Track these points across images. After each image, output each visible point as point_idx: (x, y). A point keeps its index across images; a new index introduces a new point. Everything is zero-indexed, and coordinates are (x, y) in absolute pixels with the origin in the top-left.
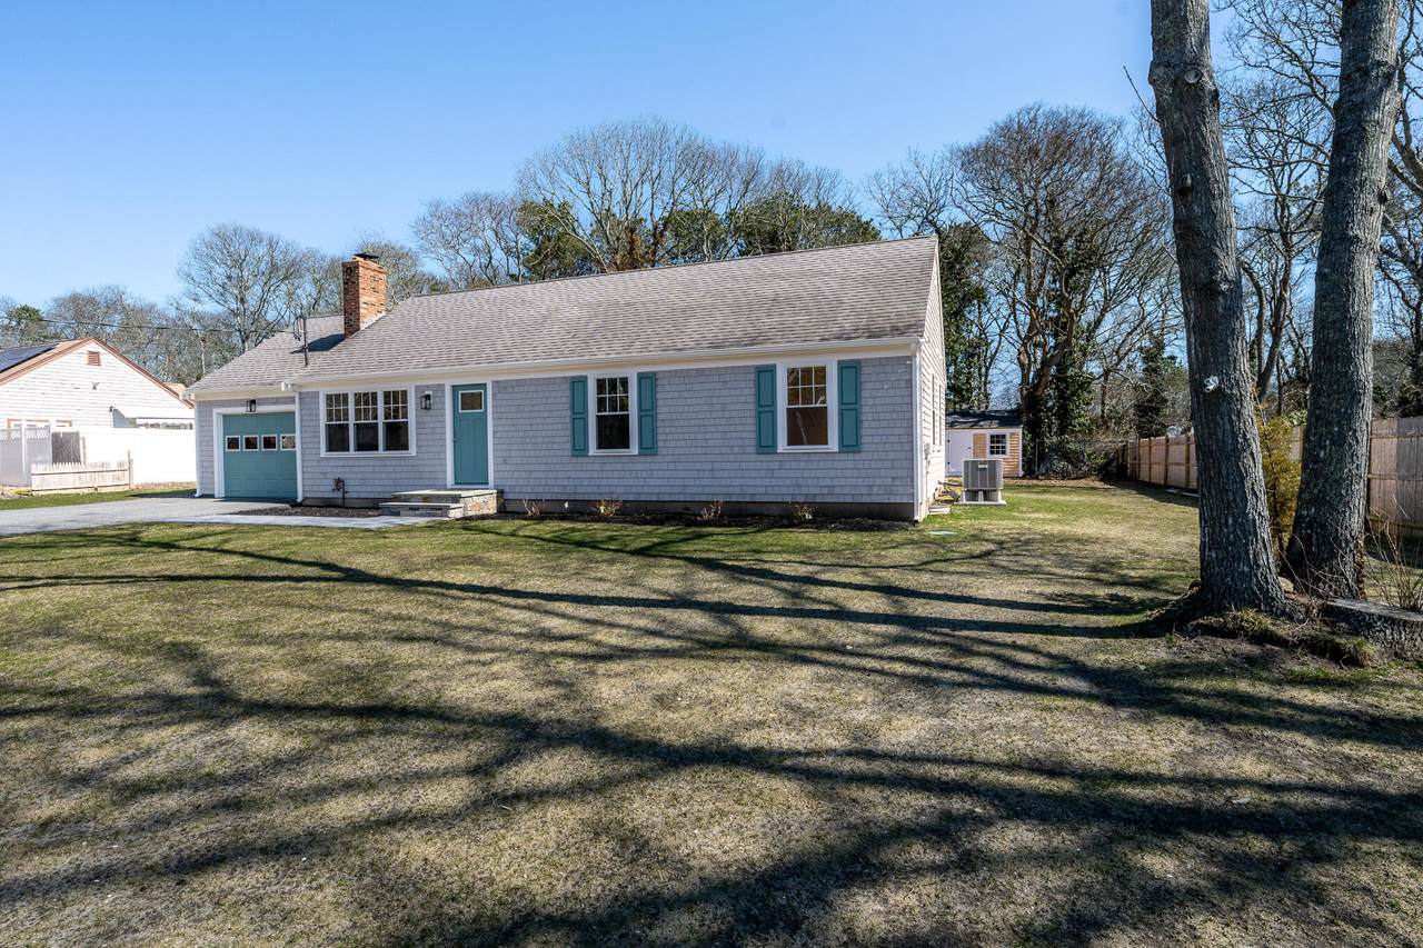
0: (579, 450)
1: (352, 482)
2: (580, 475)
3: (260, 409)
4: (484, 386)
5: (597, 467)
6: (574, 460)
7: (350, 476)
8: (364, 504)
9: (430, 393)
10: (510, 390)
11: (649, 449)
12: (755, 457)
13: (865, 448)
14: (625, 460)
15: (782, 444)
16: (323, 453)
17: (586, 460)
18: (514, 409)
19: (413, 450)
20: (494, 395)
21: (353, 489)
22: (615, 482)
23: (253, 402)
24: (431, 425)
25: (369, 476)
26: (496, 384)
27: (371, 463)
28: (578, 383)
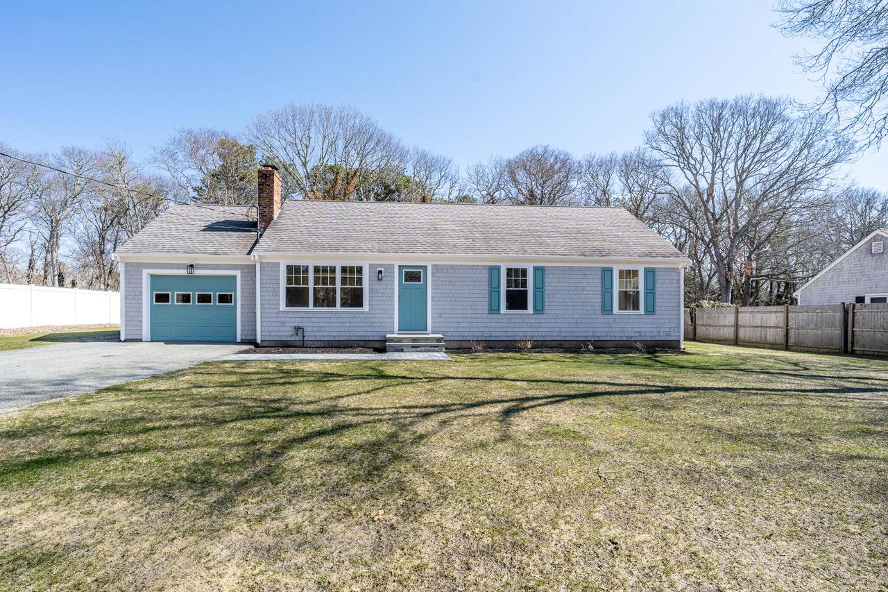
0: (493, 309)
1: (310, 329)
2: (494, 325)
3: (197, 272)
4: (425, 268)
5: (505, 320)
6: (490, 316)
7: (307, 324)
8: (319, 344)
9: (382, 269)
10: (445, 271)
11: (539, 310)
12: (601, 316)
13: (657, 312)
14: (523, 316)
15: (616, 310)
16: (282, 306)
17: (498, 316)
18: (447, 283)
19: (366, 307)
20: (433, 273)
21: (311, 334)
22: (517, 329)
23: (192, 266)
24: (382, 291)
25: (326, 325)
26: (435, 266)
27: (330, 315)
28: (494, 270)
